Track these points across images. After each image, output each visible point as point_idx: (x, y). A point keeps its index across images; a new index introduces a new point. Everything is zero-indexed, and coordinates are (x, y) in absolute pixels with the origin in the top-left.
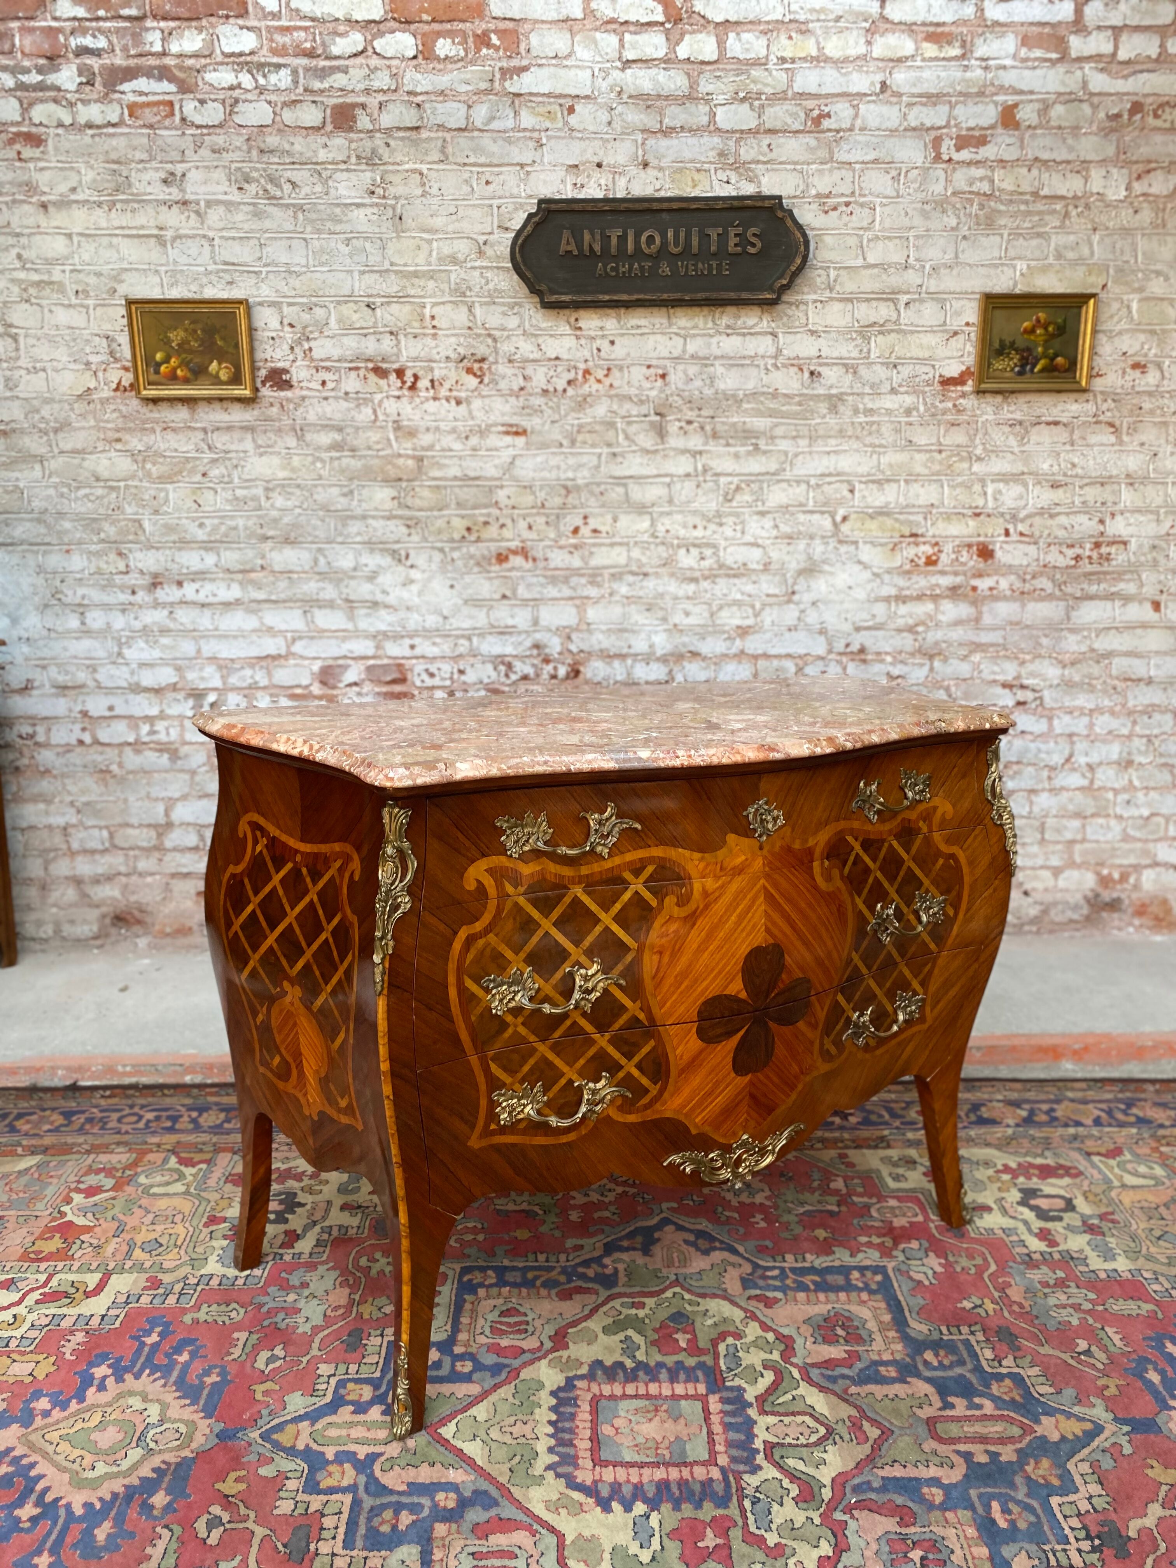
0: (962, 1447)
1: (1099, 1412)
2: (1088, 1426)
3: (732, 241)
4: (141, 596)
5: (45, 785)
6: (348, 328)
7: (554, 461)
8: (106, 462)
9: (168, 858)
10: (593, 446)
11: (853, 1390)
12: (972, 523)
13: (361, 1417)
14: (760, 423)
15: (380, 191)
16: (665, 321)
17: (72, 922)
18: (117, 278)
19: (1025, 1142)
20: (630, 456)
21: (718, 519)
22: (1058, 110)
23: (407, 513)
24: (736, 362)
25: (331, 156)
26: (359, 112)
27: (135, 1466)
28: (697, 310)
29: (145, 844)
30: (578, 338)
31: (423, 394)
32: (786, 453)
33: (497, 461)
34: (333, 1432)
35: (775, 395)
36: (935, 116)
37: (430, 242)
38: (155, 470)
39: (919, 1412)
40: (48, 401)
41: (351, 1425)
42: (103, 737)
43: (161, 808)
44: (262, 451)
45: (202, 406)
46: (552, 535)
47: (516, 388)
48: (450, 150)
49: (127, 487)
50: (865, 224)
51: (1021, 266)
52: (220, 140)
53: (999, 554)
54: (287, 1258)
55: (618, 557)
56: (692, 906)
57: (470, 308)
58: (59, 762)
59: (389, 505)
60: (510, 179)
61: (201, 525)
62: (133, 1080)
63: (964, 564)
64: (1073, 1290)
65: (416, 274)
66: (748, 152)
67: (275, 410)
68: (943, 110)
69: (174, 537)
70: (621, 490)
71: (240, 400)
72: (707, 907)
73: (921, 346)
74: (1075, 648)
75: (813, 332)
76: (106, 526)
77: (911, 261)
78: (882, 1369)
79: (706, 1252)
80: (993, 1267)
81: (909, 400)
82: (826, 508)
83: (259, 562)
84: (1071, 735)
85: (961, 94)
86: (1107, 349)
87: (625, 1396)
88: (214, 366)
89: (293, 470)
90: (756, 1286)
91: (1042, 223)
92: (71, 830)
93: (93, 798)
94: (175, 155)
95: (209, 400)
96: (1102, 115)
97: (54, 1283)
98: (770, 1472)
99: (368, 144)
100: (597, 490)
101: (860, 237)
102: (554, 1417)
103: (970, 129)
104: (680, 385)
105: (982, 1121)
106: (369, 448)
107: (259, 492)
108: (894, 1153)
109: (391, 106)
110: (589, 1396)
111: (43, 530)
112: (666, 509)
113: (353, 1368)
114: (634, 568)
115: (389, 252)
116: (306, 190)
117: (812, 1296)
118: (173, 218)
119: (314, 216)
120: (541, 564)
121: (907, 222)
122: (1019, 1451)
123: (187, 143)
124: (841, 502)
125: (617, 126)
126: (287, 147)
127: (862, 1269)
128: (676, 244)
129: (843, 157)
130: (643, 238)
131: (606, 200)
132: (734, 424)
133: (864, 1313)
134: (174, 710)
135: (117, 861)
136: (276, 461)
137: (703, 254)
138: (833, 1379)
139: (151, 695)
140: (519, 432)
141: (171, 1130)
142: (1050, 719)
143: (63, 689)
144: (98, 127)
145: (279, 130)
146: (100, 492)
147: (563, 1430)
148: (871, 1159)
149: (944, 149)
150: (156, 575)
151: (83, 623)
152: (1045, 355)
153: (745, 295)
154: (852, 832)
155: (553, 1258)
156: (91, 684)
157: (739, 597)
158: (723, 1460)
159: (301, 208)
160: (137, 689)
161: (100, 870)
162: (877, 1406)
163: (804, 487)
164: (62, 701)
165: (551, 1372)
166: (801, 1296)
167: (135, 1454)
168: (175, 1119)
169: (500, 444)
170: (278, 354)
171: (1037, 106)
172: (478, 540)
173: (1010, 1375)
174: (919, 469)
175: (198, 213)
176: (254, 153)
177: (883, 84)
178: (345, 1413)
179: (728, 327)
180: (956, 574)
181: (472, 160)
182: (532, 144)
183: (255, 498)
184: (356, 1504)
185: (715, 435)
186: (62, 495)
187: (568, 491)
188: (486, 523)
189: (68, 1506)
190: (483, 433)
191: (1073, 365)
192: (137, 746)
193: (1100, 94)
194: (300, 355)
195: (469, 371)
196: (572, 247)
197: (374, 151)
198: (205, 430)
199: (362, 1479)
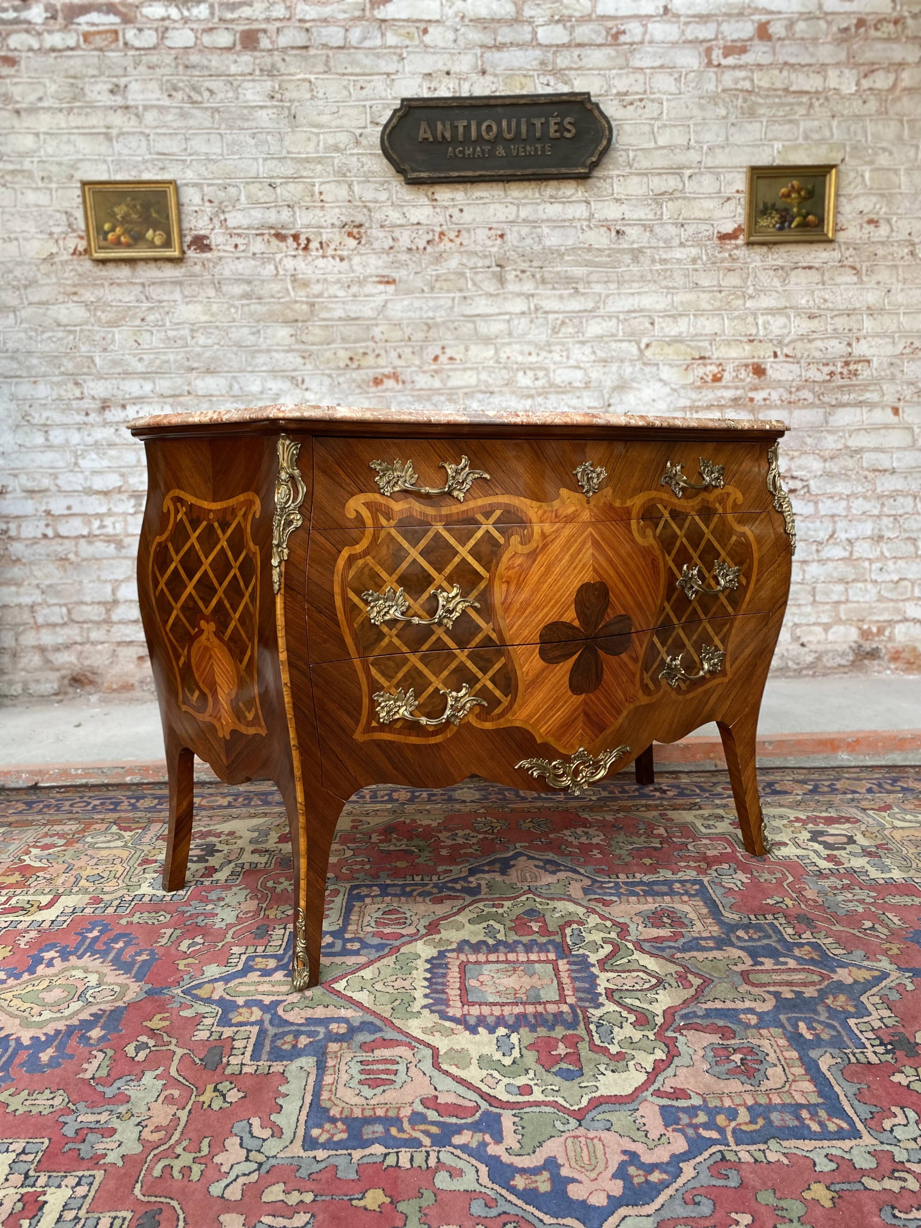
0: (772, 989)
1: (885, 964)
2: (877, 973)
3: (553, 128)
4: (93, 417)
5: (16, 572)
6: (255, 203)
7: (417, 304)
8: (64, 311)
9: (115, 629)
10: (449, 291)
11: (679, 955)
12: (747, 347)
13: (267, 979)
14: (578, 271)
15: (278, 96)
16: (502, 193)
17: (37, 681)
18: (74, 166)
19: (812, 804)
20: (477, 299)
21: (548, 347)
22: (801, 26)
23: (303, 347)
24: (558, 224)
25: (240, 70)
26: (261, 35)
27: (76, 1013)
28: (526, 184)
29: (96, 618)
30: (434, 207)
31: (314, 253)
32: (600, 295)
33: (372, 305)
34: (243, 988)
35: (590, 249)
36: (706, 32)
37: (318, 135)
38: (104, 317)
39: (734, 968)
40: (19, 264)
41: (259, 983)
42: (63, 531)
43: (109, 588)
44: (189, 300)
45: (141, 266)
46: (417, 362)
47: (387, 247)
48: (332, 63)
49: (82, 331)
50: (655, 115)
51: (778, 145)
52: (154, 59)
53: (769, 372)
54: (207, 883)
55: (470, 379)
56: (533, 545)
57: (350, 186)
58: (27, 552)
59: (288, 341)
60: (379, 84)
61: (141, 360)
62: (84, 781)
63: (742, 380)
64: (857, 890)
65: (307, 160)
66: (562, 61)
67: (198, 268)
68: (712, 26)
69: (119, 370)
70: (470, 326)
71: (170, 260)
72: (545, 546)
73: (702, 209)
74: (833, 446)
75: (617, 200)
76: (65, 361)
77: (692, 143)
78: (703, 943)
79: (554, 873)
80: (791, 879)
81: (694, 251)
82: (632, 337)
83: (186, 388)
84: (833, 516)
85: (725, 14)
86: (847, 208)
87: (488, 962)
88: (150, 234)
89: (212, 315)
90: (595, 893)
91: (792, 112)
92: (36, 608)
93: (55, 581)
94: (120, 71)
95: (146, 260)
96: (834, 29)
97: (13, 901)
98: (611, 1007)
99: (268, 60)
100: (452, 326)
101: (652, 125)
102: (428, 975)
103: (733, 41)
104: (515, 243)
105: (776, 792)
106: (272, 297)
107: (186, 332)
108: (706, 812)
109: (286, 31)
110: (458, 962)
111: (15, 365)
112: (507, 340)
113: (260, 949)
114: (483, 388)
115: (286, 143)
116: (221, 96)
117: (642, 899)
118: (118, 120)
119: (227, 116)
120: (409, 386)
121: (688, 113)
122: (819, 991)
123: (129, 62)
124: (643, 333)
125: (461, 42)
126: (206, 63)
127: (682, 882)
128: (509, 132)
129: (637, 64)
130: (484, 127)
131: (453, 98)
132: (558, 273)
133: (686, 908)
134: (119, 508)
135: (73, 633)
136: (199, 308)
137: (531, 139)
138: (663, 949)
139: (101, 497)
140: (389, 282)
141: (114, 810)
142: (816, 503)
143: (31, 492)
144: (60, 51)
145: (200, 51)
146: (60, 335)
147: (436, 984)
148: (688, 816)
149: (714, 56)
150: (104, 401)
151: (47, 440)
152: (799, 214)
153: (564, 170)
154: (661, 501)
155: (427, 879)
156: (54, 488)
157: (566, 409)
158: (571, 1000)
159: (217, 110)
160: (89, 492)
161: (60, 640)
162: (699, 965)
163: (614, 321)
164: (30, 502)
165: (426, 948)
166: (633, 899)
167: (75, 1006)
168: (117, 804)
169: (375, 291)
170: (200, 224)
171: (785, 22)
172: (359, 367)
173: (808, 944)
174: (704, 305)
175: (137, 115)
176: (181, 68)
177: (666, 8)
178: (253, 976)
179: (551, 197)
180: (737, 388)
181: (349, 70)
182: (395, 58)
183: (182, 338)
184: (262, 1033)
185: (543, 281)
186: (30, 338)
187: (429, 327)
188: (365, 354)
189: (18, 1040)
190: (361, 282)
191: (821, 221)
192: (90, 538)
193: (832, 13)
194: (218, 225)
195: (350, 234)
196: (429, 135)
197: (273, 65)
198: (143, 285)
199: (267, 1017)
